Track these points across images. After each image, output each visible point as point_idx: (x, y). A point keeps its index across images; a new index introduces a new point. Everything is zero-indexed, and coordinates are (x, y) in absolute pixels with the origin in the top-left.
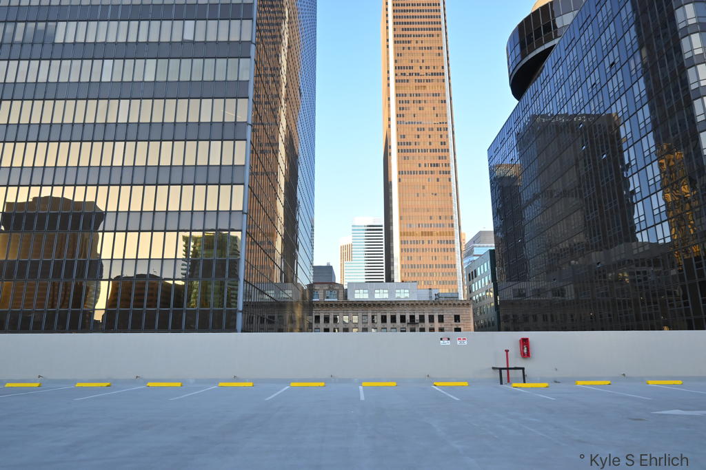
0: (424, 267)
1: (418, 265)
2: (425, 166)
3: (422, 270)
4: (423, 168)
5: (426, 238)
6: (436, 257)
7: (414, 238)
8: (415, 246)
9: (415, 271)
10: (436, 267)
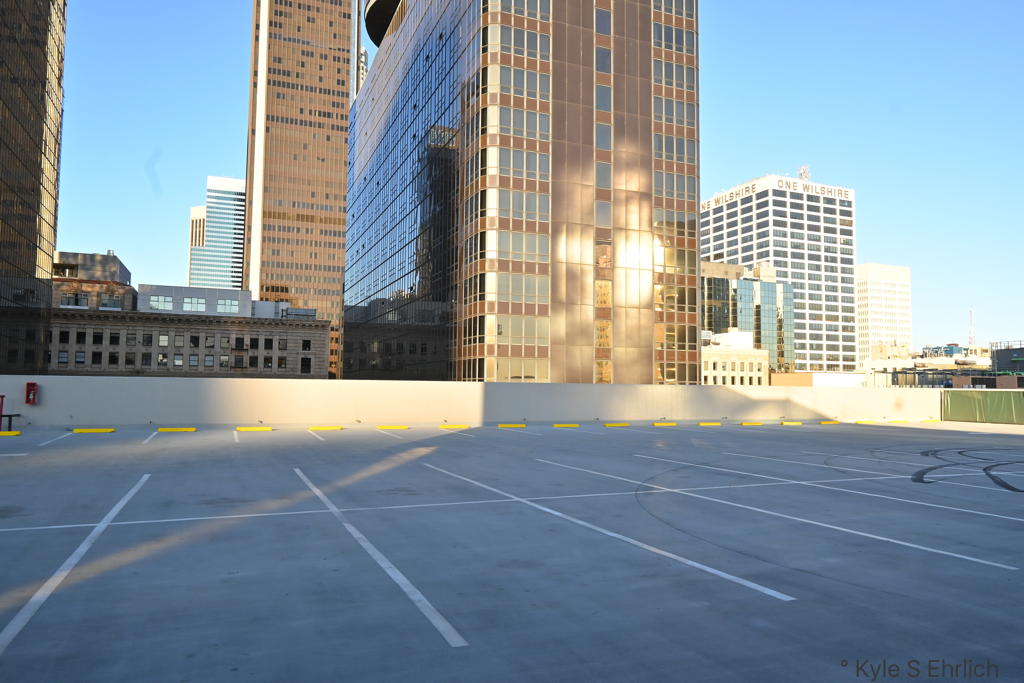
0: (297, 268)
1: (288, 264)
2: (310, 113)
3: (293, 271)
4: (306, 117)
5: (303, 225)
6: (316, 254)
7: (286, 223)
8: (286, 235)
9: (283, 273)
10: (315, 269)
